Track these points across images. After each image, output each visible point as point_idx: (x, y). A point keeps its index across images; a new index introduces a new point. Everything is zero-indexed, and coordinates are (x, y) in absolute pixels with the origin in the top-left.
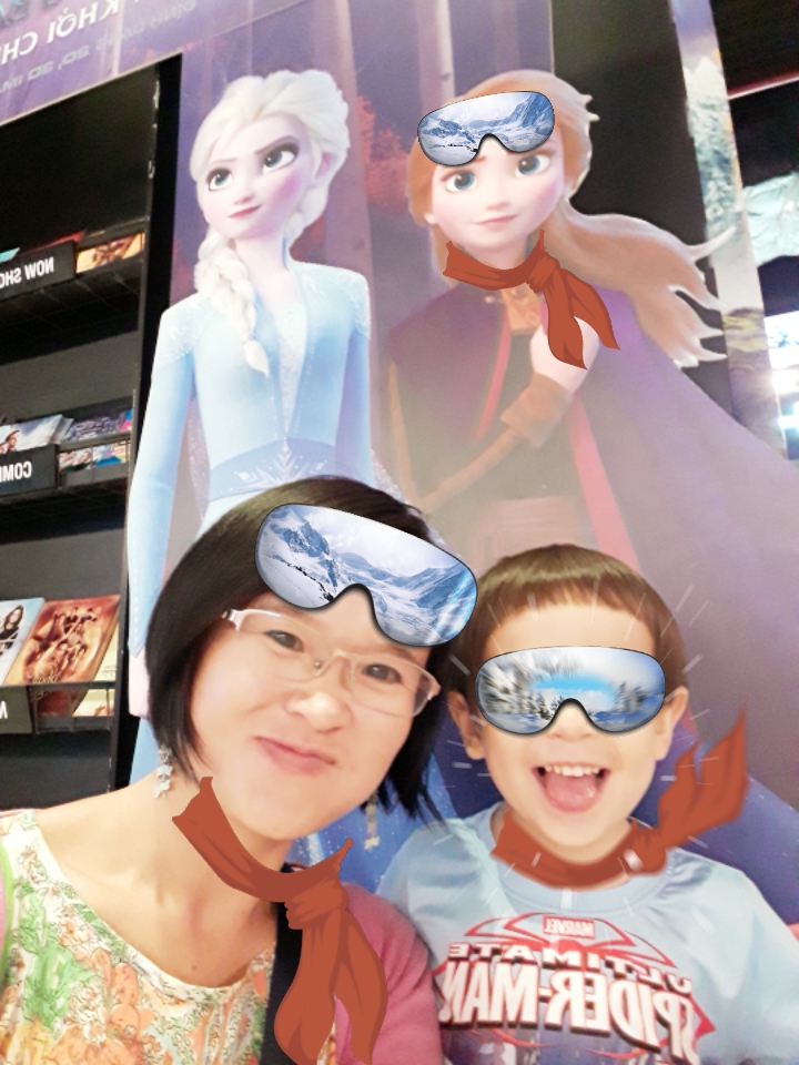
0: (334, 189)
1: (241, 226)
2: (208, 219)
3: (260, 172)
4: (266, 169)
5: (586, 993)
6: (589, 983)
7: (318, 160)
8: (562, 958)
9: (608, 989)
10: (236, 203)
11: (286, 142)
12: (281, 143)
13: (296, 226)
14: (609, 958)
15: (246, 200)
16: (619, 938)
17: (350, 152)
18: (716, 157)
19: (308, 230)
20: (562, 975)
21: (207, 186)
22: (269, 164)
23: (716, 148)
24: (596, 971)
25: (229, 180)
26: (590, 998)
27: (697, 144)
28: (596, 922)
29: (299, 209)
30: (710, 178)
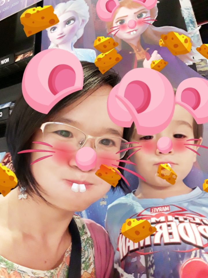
0: (85, 29)
1: (60, 41)
2: (50, 40)
3: (65, 26)
4: (66, 25)
5: (168, 230)
6: (169, 226)
7: (81, 21)
8: (158, 220)
9: (177, 227)
10: (58, 35)
11: (72, 18)
12: (71, 18)
13: (75, 39)
14: (176, 216)
15: (61, 34)
16: (180, 209)
17: (90, 18)
18: (190, 21)
19: (78, 40)
20: (159, 225)
21: (50, 32)
22: (67, 24)
23: (190, 19)
24: (172, 221)
25: (56, 30)
26: (170, 231)
27: (185, 18)
28: (170, 206)
29: (76, 35)
30: (189, 26)
